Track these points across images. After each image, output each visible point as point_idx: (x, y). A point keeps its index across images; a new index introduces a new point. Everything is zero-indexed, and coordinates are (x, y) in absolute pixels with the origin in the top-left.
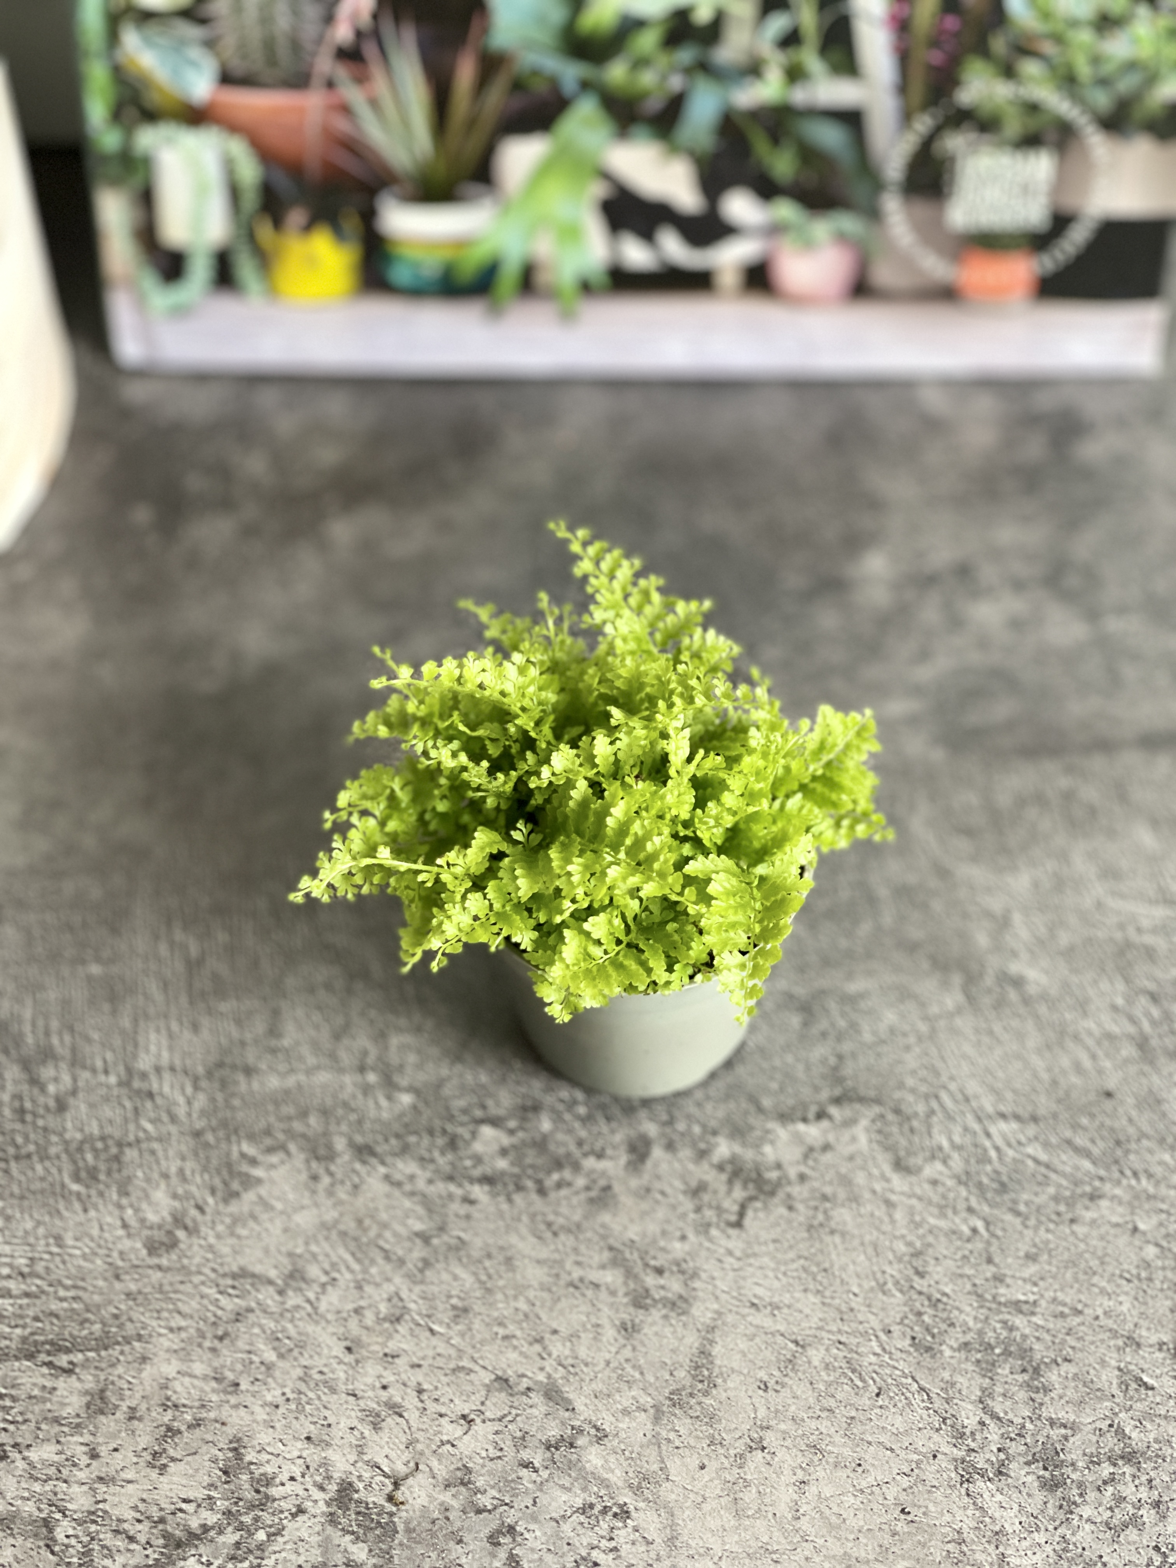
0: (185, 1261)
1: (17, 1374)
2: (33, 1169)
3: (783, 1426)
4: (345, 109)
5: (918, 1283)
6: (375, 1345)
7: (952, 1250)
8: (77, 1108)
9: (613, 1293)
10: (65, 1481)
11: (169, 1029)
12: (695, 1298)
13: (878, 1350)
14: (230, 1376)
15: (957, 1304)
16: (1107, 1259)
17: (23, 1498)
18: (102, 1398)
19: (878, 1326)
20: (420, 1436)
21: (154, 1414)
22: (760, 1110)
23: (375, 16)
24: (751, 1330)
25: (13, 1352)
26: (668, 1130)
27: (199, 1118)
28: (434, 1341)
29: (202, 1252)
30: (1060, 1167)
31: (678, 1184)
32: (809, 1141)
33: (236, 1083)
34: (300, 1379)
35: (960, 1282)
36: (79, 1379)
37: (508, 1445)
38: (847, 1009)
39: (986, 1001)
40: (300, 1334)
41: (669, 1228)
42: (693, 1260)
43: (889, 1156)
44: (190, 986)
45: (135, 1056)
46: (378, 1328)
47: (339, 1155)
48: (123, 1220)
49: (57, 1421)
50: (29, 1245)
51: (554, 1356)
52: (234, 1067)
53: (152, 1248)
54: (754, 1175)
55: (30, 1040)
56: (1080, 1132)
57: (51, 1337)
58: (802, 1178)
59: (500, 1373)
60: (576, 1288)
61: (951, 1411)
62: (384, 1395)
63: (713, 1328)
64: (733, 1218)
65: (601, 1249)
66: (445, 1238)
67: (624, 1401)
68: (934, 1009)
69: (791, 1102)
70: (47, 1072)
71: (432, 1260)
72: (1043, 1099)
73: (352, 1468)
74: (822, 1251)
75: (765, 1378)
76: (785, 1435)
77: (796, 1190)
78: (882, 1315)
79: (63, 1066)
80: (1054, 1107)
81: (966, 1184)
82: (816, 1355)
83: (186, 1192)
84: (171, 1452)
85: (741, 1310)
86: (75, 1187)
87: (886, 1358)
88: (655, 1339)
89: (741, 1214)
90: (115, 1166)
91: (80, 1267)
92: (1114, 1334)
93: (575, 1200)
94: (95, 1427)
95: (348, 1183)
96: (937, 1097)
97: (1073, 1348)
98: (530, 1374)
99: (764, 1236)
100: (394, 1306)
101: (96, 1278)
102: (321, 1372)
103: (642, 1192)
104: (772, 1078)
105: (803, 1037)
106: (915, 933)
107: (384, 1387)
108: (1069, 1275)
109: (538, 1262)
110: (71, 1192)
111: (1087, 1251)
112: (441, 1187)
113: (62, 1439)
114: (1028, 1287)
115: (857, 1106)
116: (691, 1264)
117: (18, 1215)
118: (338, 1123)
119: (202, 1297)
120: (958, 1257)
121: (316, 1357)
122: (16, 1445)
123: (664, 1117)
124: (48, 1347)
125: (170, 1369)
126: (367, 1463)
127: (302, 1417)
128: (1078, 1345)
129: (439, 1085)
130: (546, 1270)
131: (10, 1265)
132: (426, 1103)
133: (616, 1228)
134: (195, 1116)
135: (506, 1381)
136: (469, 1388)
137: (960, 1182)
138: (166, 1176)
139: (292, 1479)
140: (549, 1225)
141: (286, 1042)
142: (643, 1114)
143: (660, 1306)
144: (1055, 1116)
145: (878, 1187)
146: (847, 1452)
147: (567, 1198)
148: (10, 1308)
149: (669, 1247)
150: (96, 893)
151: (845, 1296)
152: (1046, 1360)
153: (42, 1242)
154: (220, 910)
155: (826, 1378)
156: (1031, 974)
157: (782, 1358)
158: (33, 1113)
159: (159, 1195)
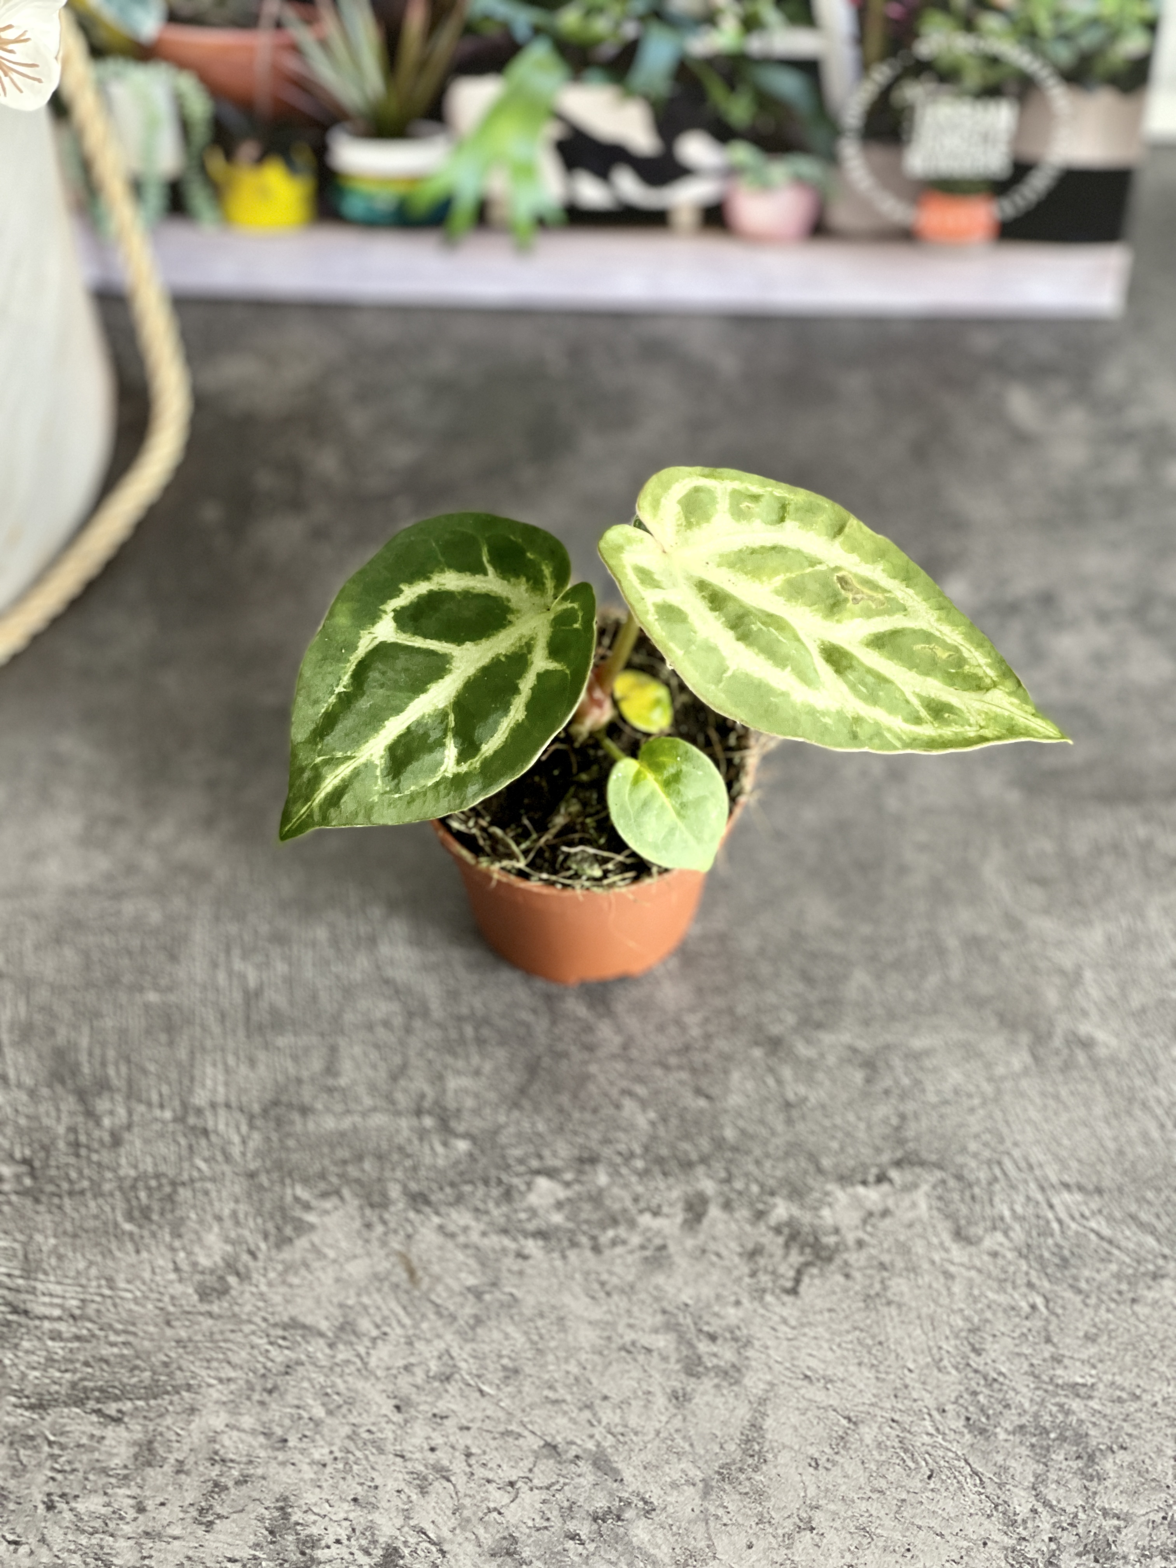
0: (236, 1309)
1: (65, 1420)
2: (86, 1206)
3: (832, 1507)
5: (975, 1361)
6: (425, 1405)
7: (1010, 1327)
8: (132, 1143)
9: (665, 1359)
10: (112, 1535)
11: (225, 1064)
12: (748, 1367)
13: (932, 1430)
14: (279, 1431)
15: (1013, 1383)
16: (1168, 1343)
17: (69, 1551)
18: (149, 1450)
19: (932, 1404)
20: (467, 1501)
21: (201, 1468)
22: (820, 1170)
24: (803, 1404)
25: (63, 1398)
26: (726, 1188)
27: (254, 1158)
28: (484, 1403)
29: (253, 1300)
30: (1124, 1243)
31: (734, 1245)
32: (869, 1205)
33: (292, 1123)
34: (348, 1437)
35: (1016, 1361)
36: (127, 1428)
37: (554, 1515)
38: (912, 1066)
39: (1054, 1062)
40: (348, 1389)
41: (725, 1293)
42: (747, 1326)
43: (949, 1224)
44: (248, 1019)
45: (191, 1091)
46: (427, 1387)
47: (393, 1203)
48: (175, 1263)
49: (105, 1471)
50: (81, 1286)
51: (605, 1421)
52: (290, 1106)
53: (204, 1294)
54: (811, 1239)
55: (86, 1069)
56: (1145, 1206)
57: (100, 1383)
58: (860, 1244)
59: (549, 1439)
60: (629, 1352)
61: (1003, 1497)
62: (432, 1458)
63: (765, 1400)
64: (789, 1284)
65: (655, 1311)
66: (498, 1295)
67: (672, 1473)
68: (1000, 1070)
69: (851, 1163)
70: (102, 1105)
71: (484, 1318)
72: (1108, 1170)
73: (398, 1533)
74: (878, 1323)
75: (816, 1455)
76: (835, 1516)
77: (853, 1257)
78: (936, 1392)
79: (119, 1098)
80: (1119, 1178)
81: (1026, 1258)
82: (868, 1433)
83: (239, 1236)
84: (218, 1509)
85: (793, 1382)
86: (128, 1227)
87: (940, 1439)
88: (706, 1409)
89: (797, 1281)
90: (168, 1206)
91: (130, 1311)
93: (629, 1259)
94: (143, 1479)
95: (402, 1233)
96: (999, 1163)
97: (1130, 1435)
98: (579, 1442)
99: (819, 1304)
100: (445, 1365)
101: (146, 1324)
102: (369, 1431)
103: (698, 1253)
104: (833, 1137)
105: (865, 1095)
106: (983, 988)
107: (432, 1450)
108: (1128, 1359)
109: (590, 1323)
110: (124, 1232)
111: (1147, 1334)
112: (495, 1241)
113: (109, 1491)
114: (1087, 1369)
115: (918, 1170)
116: (745, 1331)
117: (70, 1254)
118: (393, 1169)
119: (252, 1347)
120: (1016, 1335)
121: (365, 1415)
122: (63, 1495)
123: (723, 1174)
124: (97, 1394)
125: (218, 1421)
126: (413, 1528)
127: (349, 1477)
128: (1135, 1433)
129: (496, 1131)
130: (598, 1332)
131: (61, 1307)
132: (483, 1151)
133: (671, 1290)
134: (249, 1155)
135: (555, 1447)
136: (518, 1454)
137: (1020, 1255)
138: (219, 1219)
139: (338, 1542)
140: (603, 1284)
141: (343, 1081)
142: (700, 1170)
143: (712, 1374)
144: (1120, 1190)
145: (937, 1258)
146: (897, 1536)
147: (620, 1256)
148: (60, 1352)
149: (722, 1313)
150: (155, 917)
151: (899, 1372)
152: (1102, 1447)
153: (94, 1283)
154: (280, 939)
155: (877, 1457)
156: (1101, 1036)
157: (834, 1434)
158: (88, 1147)
159: (212, 1238)
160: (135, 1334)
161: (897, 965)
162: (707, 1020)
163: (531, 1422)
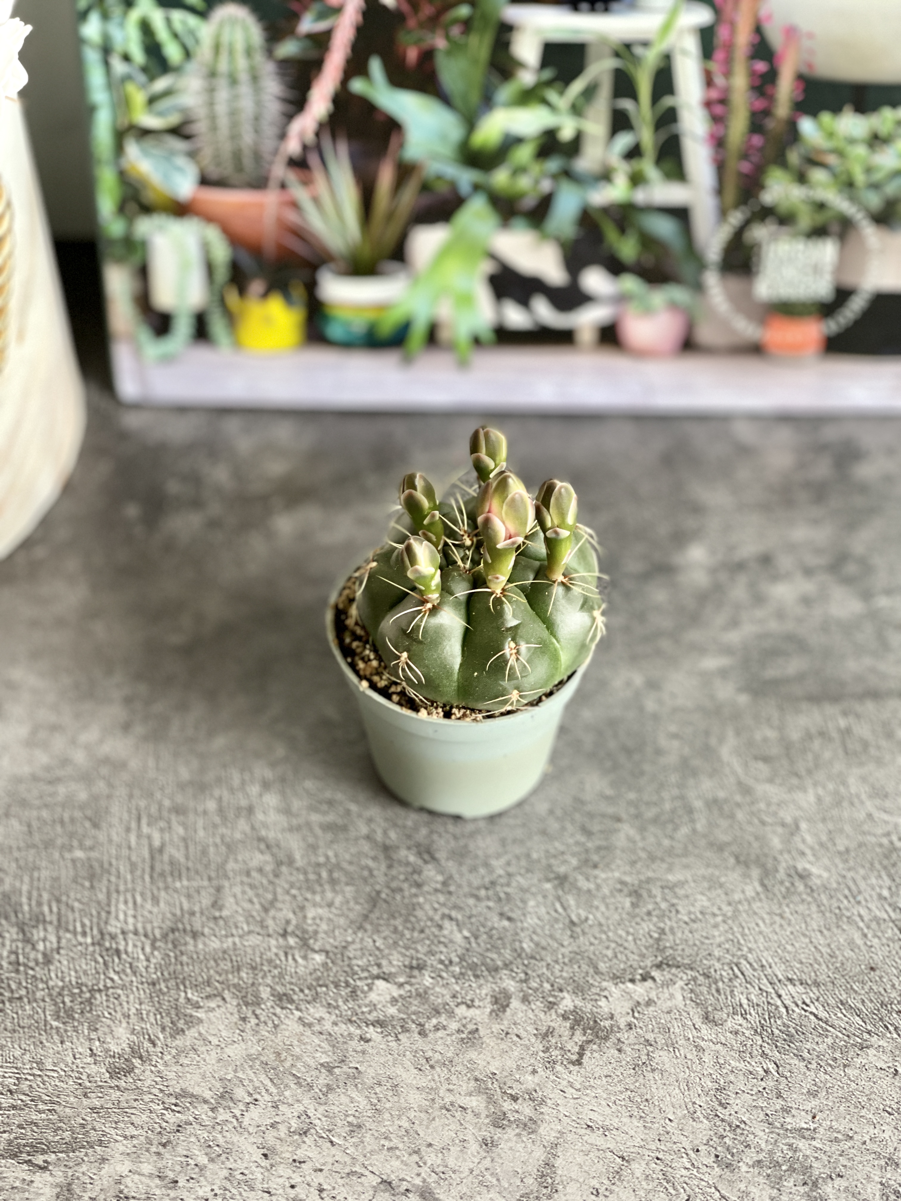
0: (139, 1083)
1: (3, 1169)
2: (23, 1009)
4: (295, 205)
5: (722, 1113)
6: (286, 1152)
7: (749, 1086)
8: (60, 962)
9: (477, 1115)
11: (134, 902)
12: (542, 1120)
13: (688, 1165)
14: (171, 1175)
15: (752, 1129)
16: (873, 1096)
18: (68, 1190)
19: (688, 1146)
22: (597, 972)
23: (317, 134)
24: (587, 1147)
26: (524, 986)
27: (155, 971)
28: (333, 1151)
29: (153, 1076)
30: (836, 1023)
31: (531, 1029)
32: (636, 998)
33: (186, 944)
34: (226, 1178)
35: (754, 1112)
36: (51, 1174)
38: (668, 894)
39: (779, 890)
40: (227, 1142)
41: (524, 1064)
42: (541, 1089)
43: (699, 1011)
44: (152, 868)
45: (106, 923)
46: (289, 1140)
47: (264, 1002)
48: (91, 1050)
51: (429, 1163)
52: (185, 930)
53: (114, 1073)
54: (591, 1023)
55: (26, 908)
56: (853, 995)
57: (31, 1141)
58: (630, 1026)
59: (385, 1177)
60: (448, 1110)
62: (292, 1193)
63: (556, 1145)
64: (575, 1057)
65: (469, 1079)
66: (345, 1068)
68: (737, 896)
69: (622, 966)
70: (38, 934)
71: (334, 1086)
72: (823, 969)
74: (644, 1085)
75: (597, 1186)
77: (624, 1036)
78: (691, 1136)
79: (50, 928)
80: (831, 974)
81: (760, 1034)
82: (638, 1168)
83: (142, 1028)
85: (578, 1131)
86: (55, 1024)
87: (695, 1172)
88: (509, 1152)
89: (581, 1055)
90: (88, 1008)
91: (55, 1086)
92: (879, 1156)
93: (449, 1040)
95: (270, 1024)
96: (738, 965)
97: (845, 1166)
98: (409, 1179)
99: (598, 1072)
100: (304, 1122)
101: (68, 1095)
102: (242, 1173)
103: (503, 1035)
104: (608, 948)
105: (633, 916)
106: (722, 836)
107: (293, 1187)
108: (842, 1108)
109: (418, 1089)
110: (52, 1028)
111: (857, 1090)
112: (343, 1028)
114: (810, 1117)
115: (674, 970)
116: (540, 1093)
117: (9, 1044)
118: (264, 977)
119: (151, 1112)
120: (753, 1092)
121: (239, 1161)
123: (522, 976)
124: (28, 1149)
125: (123, 1168)
128: (849, 1164)
129: (345, 947)
130: (424, 1096)
132: (334, 962)
133: (482, 1063)
134: (152, 970)
135: (390, 1183)
136: (360, 1189)
137: (756, 1032)
138: (127, 1016)
140: (427, 1059)
141: (225, 913)
142: (504, 973)
143: (514, 1126)
144: (833, 983)
145: (690, 1036)
147: (442, 1038)
149: (522, 1079)
150: (83, 796)
151: (662, 1121)
152: (822, 1175)
153: (28, 1067)
154: (179, 810)
155: (646, 1187)
156: (814, 870)
157: (611, 1170)
158: (25, 965)
159: (122, 1031)
160: (59, 1103)
161: (655, 820)
162: (508, 864)
163: (371, 1165)
